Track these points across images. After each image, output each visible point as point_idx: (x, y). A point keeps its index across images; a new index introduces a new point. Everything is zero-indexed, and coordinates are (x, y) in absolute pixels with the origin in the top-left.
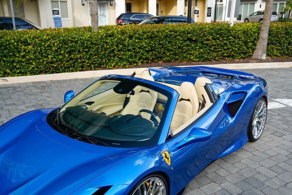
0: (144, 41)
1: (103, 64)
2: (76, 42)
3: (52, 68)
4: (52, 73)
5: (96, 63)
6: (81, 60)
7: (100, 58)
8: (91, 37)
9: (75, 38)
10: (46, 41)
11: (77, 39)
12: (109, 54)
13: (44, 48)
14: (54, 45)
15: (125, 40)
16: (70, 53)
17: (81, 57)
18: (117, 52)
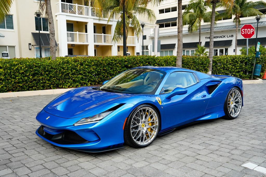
0: (92, 67)
1: (60, 85)
2: (39, 67)
3: (18, 87)
4: (18, 91)
5: (54, 84)
6: (42, 81)
7: (58, 79)
8: (51, 63)
9: (38, 64)
10: (15, 65)
11: (40, 64)
12: (65, 77)
13: (13, 71)
14: (21, 69)
15: (77, 66)
16: (34, 75)
17: (42, 79)
18: (71, 76)
